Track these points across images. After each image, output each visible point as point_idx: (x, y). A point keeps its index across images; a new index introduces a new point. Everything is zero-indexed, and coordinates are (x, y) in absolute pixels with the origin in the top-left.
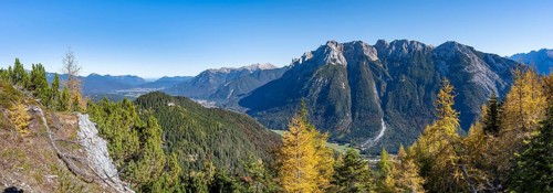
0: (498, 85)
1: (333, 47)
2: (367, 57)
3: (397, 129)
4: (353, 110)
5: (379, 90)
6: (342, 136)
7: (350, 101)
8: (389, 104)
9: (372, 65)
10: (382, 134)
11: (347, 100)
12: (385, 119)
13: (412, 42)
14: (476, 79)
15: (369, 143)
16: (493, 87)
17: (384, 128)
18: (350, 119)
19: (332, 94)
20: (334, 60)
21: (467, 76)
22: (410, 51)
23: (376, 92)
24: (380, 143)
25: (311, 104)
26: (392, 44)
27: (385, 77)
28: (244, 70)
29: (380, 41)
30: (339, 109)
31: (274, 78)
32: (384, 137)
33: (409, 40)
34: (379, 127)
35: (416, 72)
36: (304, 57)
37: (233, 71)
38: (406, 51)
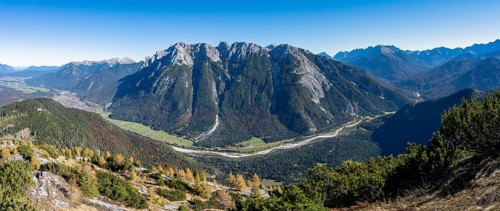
0: (324, 86)
1: (181, 49)
2: (209, 59)
3: (228, 126)
4: (194, 106)
5: (218, 88)
6: (181, 129)
7: (191, 98)
8: (224, 102)
9: (214, 66)
10: (214, 128)
11: (188, 98)
12: (219, 115)
13: (250, 44)
14: (303, 81)
15: (203, 136)
16: (319, 87)
17: (217, 124)
18: (190, 115)
19: (177, 92)
20: (181, 61)
21: (297, 78)
22: (247, 53)
23: (215, 90)
24: (210, 137)
25: (158, 100)
26: (233, 45)
27: (224, 77)
28: (105, 64)
29: (222, 43)
30: (181, 105)
31: (131, 72)
32: (215, 132)
33: (248, 43)
34: (213, 123)
35: (251, 73)
36: (156, 56)
37: (94, 63)
38: (244, 53)
